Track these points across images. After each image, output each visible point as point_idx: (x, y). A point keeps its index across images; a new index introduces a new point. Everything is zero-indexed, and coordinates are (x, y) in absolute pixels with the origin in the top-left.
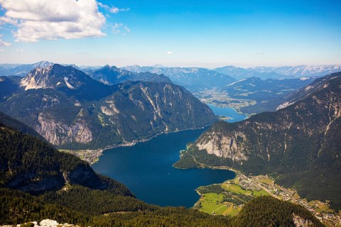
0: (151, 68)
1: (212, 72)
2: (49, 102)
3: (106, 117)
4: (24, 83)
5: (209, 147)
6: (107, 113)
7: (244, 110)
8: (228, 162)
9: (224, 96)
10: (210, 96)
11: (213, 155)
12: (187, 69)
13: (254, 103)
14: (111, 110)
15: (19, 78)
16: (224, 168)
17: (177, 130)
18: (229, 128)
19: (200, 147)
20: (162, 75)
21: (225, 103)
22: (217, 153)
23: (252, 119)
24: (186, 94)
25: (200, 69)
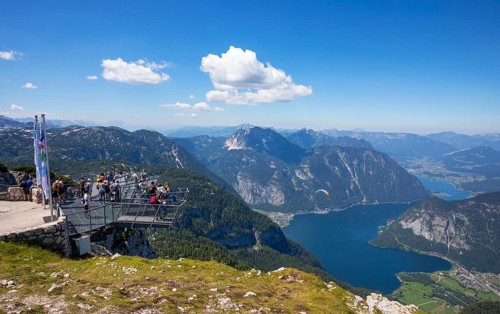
0: (350, 132)
1: (423, 139)
2: (248, 163)
3: (300, 182)
4: (228, 143)
5: (416, 226)
6: (301, 178)
7: (467, 186)
8: (442, 248)
9: (439, 168)
10: (419, 167)
11: (421, 237)
12: (393, 135)
13: (482, 178)
14: (305, 174)
15: (225, 139)
16: (435, 254)
17: (376, 202)
18: (445, 207)
19: (405, 225)
20: (362, 141)
21: (441, 175)
22: (427, 235)
23: (479, 199)
24: (390, 163)
25: (408, 135)
